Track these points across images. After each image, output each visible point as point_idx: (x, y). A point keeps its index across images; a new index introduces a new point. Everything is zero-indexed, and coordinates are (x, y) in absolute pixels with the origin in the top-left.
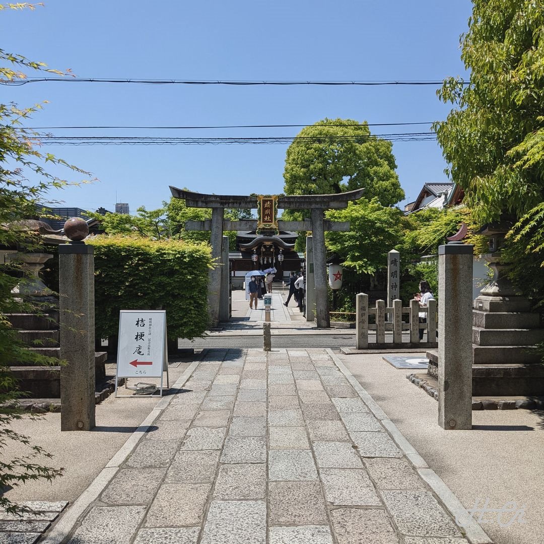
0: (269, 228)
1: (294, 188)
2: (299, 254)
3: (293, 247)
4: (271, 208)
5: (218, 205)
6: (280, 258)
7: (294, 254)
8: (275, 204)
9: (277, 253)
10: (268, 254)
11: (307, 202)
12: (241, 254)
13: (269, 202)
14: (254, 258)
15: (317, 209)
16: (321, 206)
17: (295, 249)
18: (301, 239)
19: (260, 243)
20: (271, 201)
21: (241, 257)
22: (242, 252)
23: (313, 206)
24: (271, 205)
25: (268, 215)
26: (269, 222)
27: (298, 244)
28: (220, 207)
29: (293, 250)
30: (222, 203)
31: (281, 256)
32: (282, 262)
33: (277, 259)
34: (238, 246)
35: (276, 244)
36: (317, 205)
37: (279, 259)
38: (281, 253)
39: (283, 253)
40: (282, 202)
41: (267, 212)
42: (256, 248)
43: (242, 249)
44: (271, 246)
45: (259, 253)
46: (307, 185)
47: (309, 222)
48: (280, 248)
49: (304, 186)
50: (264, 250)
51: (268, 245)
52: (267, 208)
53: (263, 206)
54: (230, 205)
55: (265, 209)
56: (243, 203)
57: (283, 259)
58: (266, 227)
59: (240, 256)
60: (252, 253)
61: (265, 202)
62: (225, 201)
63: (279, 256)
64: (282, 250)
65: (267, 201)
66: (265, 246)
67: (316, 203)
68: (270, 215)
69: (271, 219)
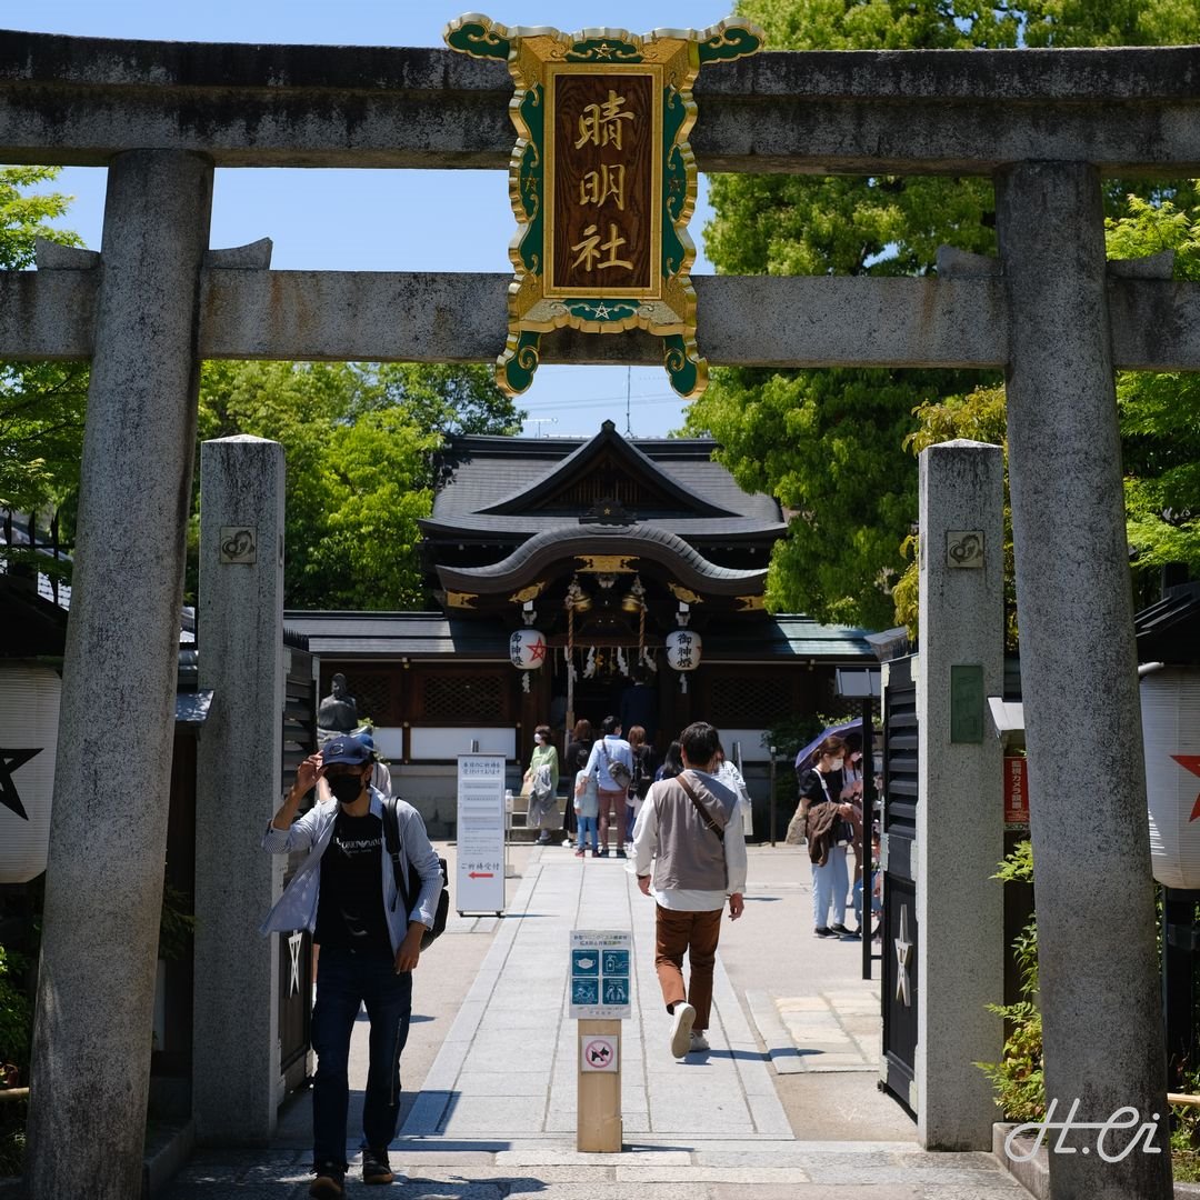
0: (615, 328)
1: (769, 235)
2: (788, 630)
3: (757, 586)
4: (635, 154)
5: (160, 131)
6: (681, 651)
7: (764, 629)
8: (674, 118)
9: (660, 623)
10: (605, 624)
11: (962, 107)
12: (445, 628)
13: (615, 101)
14: (526, 650)
15: (1055, 166)
16: (1090, 139)
17: (769, 600)
18: (809, 535)
19: (559, 566)
20: (636, 90)
21: (447, 646)
22: (453, 616)
23: (1017, 143)
24: (639, 129)
25: (605, 216)
26: (619, 278)
27: (790, 565)
28: (174, 142)
29: (757, 603)
30: (193, 115)
31: (683, 639)
32: (688, 673)
33: (661, 654)
34: (433, 582)
35: (656, 569)
36: (1052, 131)
37: (674, 658)
38: (681, 621)
39: (697, 622)
40: (736, 104)
41: (598, 187)
42: (534, 591)
43: (455, 600)
44: (623, 584)
45: (551, 621)
46: (846, 213)
47: (982, 291)
48: (681, 593)
49: (825, 222)
50: (583, 604)
51: (607, 576)
52: (595, 156)
53: (566, 137)
54: (268, 126)
55: (575, 162)
56: (385, 110)
57: (695, 657)
58: (591, 328)
59: (439, 638)
60: (512, 621)
61: (577, 93)
62: (216, 93)
63: (673, 641)
64: (692, 605)
65: (595, 89)
66: (589, 583)
67: (1047, 113)
68: (629, 219)
69: (636, 249)
